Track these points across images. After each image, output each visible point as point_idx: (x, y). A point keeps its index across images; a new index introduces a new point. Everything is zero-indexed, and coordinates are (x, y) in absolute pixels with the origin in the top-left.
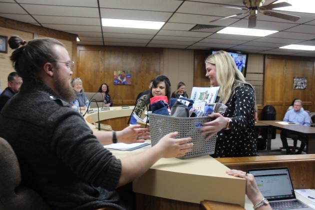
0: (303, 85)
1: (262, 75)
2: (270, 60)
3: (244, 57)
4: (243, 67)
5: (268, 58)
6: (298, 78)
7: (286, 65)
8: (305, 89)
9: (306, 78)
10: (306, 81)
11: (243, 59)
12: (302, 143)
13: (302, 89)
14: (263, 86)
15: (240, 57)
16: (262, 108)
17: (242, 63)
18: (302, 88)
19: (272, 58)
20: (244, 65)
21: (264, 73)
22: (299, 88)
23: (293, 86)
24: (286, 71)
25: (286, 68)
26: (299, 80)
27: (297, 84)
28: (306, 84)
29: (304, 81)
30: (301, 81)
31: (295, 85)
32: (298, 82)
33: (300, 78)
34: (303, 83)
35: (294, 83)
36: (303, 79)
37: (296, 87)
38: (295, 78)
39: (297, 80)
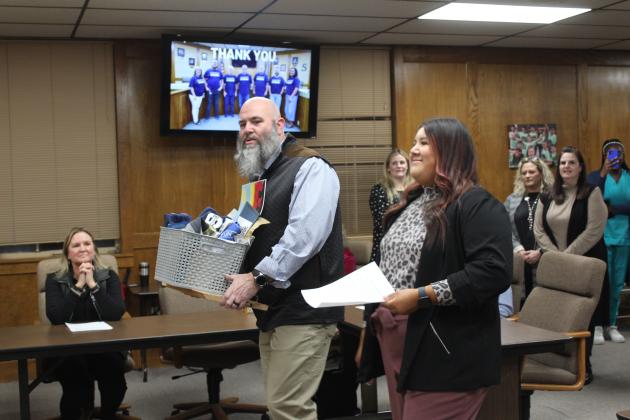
0: (545, 152)
1: (387, 124)
2: (417, 65)
3: (304, 60)
4: (300, 99)
5: (406, 61)
6: (526, 128)
7: (474, 84)
9: (553, 127)
10: (553, 138)
11: (299, 68)
15: (285, 60)
17: (296, 83)
19: (420, 61)
20: (305, 92)
21: (393, 118)
23: (508, 158)
24: (475, 105)
25: (476, 95)
26: (526, 135)
27: (520, 150)
28: (554, 149)
29: (547, 136)
30: (534, 137)
31: (514, 156)
32: (525, 143)
33: (532, 129)
34: (545, 145)
35: (512, 147)
36: (543, 130)
37: (519, 161)
38: (512, 128)
39: (519, 137)
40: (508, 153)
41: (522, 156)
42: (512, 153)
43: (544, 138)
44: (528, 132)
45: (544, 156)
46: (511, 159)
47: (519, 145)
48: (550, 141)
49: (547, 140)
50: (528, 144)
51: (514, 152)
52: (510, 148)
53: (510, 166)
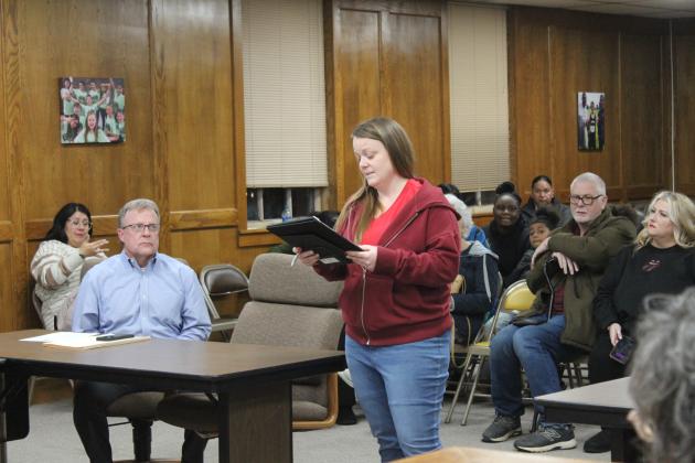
0: (110, 121)
7: (12, 11)
8: (118, 142)
9: (120, 82)
10: (120, 100)
12: (187, 436)
13: (106, 144)
18: (104, 138)
22: (91, 138)
23: (60, 127)
24: (15, 45)
25: (16, 31)
26: (85, 94)
27: (77, 117)
28: (121, 116)
29: (112, 97)
30: (96, 97)
31: (69, 125)
32: (83, 106)
33: (93, 84)
34: (109, 109)
35: (65, 111)
36: (106, 87)
37: (76, 135)
38: (66, 83)
39: (75, 97)
40: (60, 121)
41: (79, 126)
42: (66, 121)
43: (108, 99)
44: (86, 89)
45: (109, 127)
46: (64, 131)
47: (75, 109)
48: (117, 105)
49: (112, 103)
50: (87, 109)
51: (69, 119)
52: (62, 113)
53: (63, 142)
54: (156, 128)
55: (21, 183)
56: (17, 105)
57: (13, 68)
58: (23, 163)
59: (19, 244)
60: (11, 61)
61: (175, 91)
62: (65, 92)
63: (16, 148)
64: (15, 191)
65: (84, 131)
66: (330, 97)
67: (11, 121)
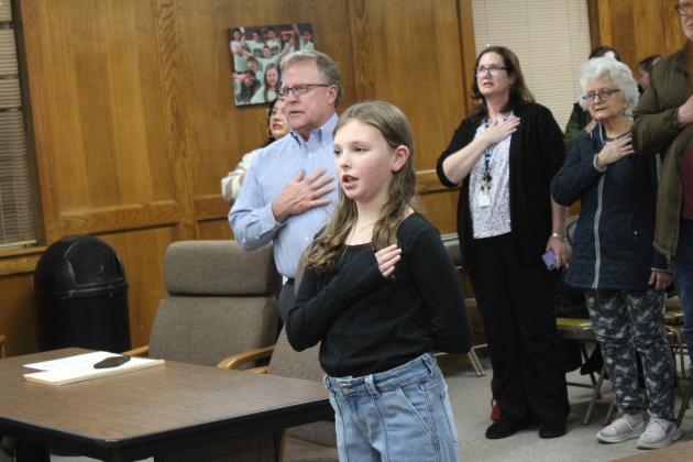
6: (260, 33)
9: (306, 29)
14: (26, 108)
16: (30, 264)
21: (16, 24)
22: (272, 97)
26: (261, 46)
27: (252, 73)
29: (297, 46)
30: (276, 48)
31: (243, 84)
32: (260, 60)
33: (271, 33)
35: (237, 68)
36: (289, 35)
37: (252, 94)
38: (236, 34)
39: (248, 50)
40: (232, 79)
41: (255, 84)
42: (238, 79)
43: (292, 50)
44: (263, 39)
46: (238, 91)
47: (250, 64)
50: (265, 62)
51: (242, 76)
52: (234, 71)
53: (237, 103)
54: (359, 79)
55: (184, 155)
56: (175, 65)
57: (167, 22)
58: (187, 131)
59: (187, 226)
60: (164, 14)
61: (382, 33)
62: (235, 45)
63: (176, 115)
64: (178, 165)
65: (262, 88)
66: (594, 24)
67: (167, 85)
